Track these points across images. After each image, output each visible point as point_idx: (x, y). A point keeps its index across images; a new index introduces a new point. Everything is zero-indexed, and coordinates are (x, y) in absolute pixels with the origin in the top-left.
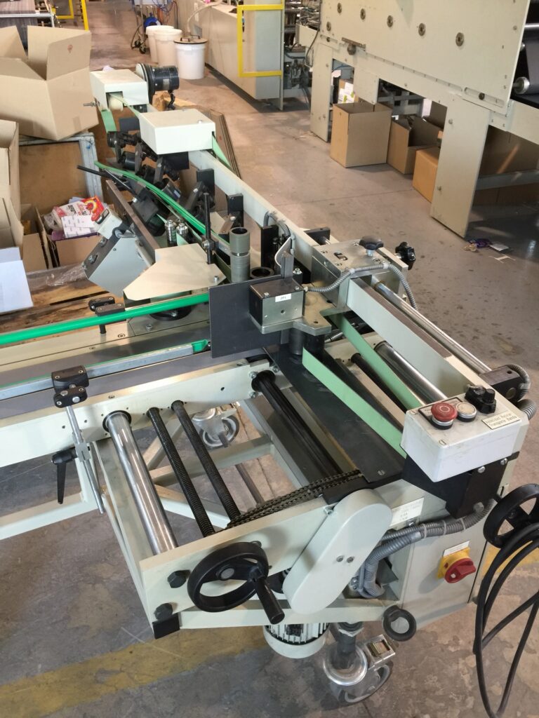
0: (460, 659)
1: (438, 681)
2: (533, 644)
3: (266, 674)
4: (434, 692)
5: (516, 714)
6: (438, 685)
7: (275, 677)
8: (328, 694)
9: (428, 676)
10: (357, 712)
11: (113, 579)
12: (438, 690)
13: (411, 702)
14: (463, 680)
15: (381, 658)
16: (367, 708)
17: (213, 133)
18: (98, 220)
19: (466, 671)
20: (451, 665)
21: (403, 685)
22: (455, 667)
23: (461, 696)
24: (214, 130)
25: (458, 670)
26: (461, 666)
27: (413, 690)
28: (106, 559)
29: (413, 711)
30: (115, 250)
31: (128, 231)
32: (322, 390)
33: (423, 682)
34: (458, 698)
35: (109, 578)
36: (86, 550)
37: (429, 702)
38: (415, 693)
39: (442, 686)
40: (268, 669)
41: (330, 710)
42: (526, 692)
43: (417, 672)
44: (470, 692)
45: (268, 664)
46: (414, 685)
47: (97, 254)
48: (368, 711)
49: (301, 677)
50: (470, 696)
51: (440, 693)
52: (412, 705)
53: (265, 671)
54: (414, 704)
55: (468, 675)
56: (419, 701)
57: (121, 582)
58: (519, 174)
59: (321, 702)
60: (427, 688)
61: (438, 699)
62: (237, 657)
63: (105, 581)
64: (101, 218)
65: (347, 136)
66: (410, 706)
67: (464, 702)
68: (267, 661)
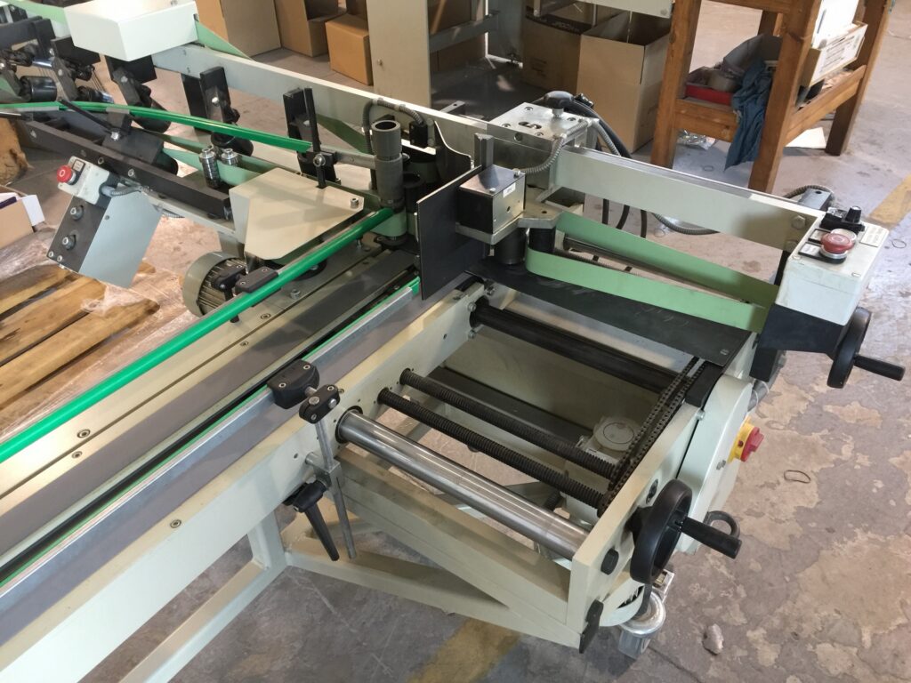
0: (706, 554)
1: (701, 586)
2: (757, 507)
3: (534, 675)
4: (705, 600)
5: (785, 579)
6: (704, 590)
7: (545, 672)
8: (610, 659)
9: (690, 587)
10: (649, 659)
11: (275, 668)
12: (707, 595)
13: (691, 621)
14: (722, 573)
15: (665, 585)
16: (655, 651)
17: (195, 16)
18: (72, 180)
19: (719, 563)
20: (703, 565)
21: (674, 608)
22: (707, 565)
23: (730, 590)
24: (196, 12)
25: (712, 567)
26: (712, 561)
27: (686, 607)
28: (248, 651)
29: (699, 628)
30: (108, 217)
31: (120, 185)
32: (576, 292)
33: (689, 595)
34: (729, 593)
35: (269, 672)
36: (212, 653)
37: (708, 611)
38: (689, 610)
39: (709, 590)
40: (532, 668)
41: (622, 673)
42: (780, 555)
43: (677, 588)
44: (735, 581)
45: (528, 663)
46: (682, 603)
47: (72, 233)
48: (659, 653)
49: (572, 658)
50: (738, 585)
51: (710, 597)
52: (695, 624)
53: (532, 673)
54: (695, 621)
55: (723, 567)
56: (698, 616)
57: (288, 667)
58: (457, 30)
59: (609, 671)
60: (696, 599)
61: (712, 604)
62: (489, 676)
63: (266, 676)
64: (74, 175)
65: (223, 19)
66: (693, 625)
67: (736, 595)
68: (525, 661)
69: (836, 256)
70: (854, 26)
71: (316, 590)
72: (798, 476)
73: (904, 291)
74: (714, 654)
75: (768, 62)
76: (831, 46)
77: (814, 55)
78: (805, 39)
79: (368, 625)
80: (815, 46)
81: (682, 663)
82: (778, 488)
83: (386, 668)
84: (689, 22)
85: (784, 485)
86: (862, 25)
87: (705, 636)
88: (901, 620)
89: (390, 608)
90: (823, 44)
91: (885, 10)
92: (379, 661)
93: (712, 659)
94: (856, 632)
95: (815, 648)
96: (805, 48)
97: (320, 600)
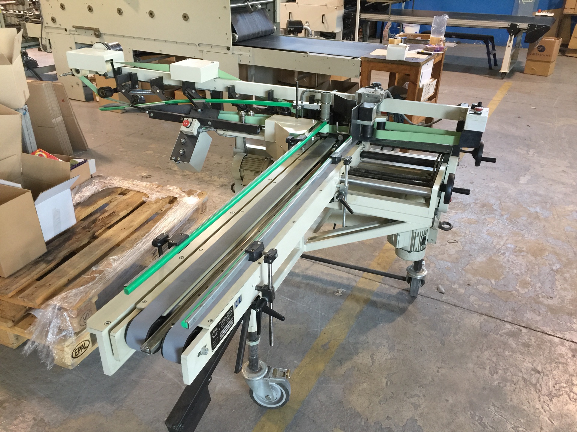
2: (442, 252)
5: (459, 270)
7: (384, 306)
8: (406, 300)
10: (420, 298)
14: (437, 272)
18: (189, 126)
22: (430, 270)
25: (432, 270)
27: (427, 282)
30: (198, 141)
33: (427, 279)
38: (429, 283)
41: (412, 303)
42: (455, 264)
45: (377, 305)
49: (392, 301)
50: (443, 274)
53: (379, 307)
55: (436, 270)
59: (407, 303)
60: (430, 280)
64: (189, 124)
68: (375, 304)
69: (479, 112)
70: (432, 80)
71: (282, 296)
72: (453, 241)
73: (471, 182)
74: (443, 293)
75: (401, 95)
76: (426, 87)
77: (421, 90)
78: (417, 83)
79: (309, 303)
80: (421, 87)
81: (432, 297)
82: (447, 246)
83: (323, 314)
84: (368, 79)
85: (448, 245)
86: (435, 80)
87: (438, 289)
88: (503, 277)
89: (315, 297)
90: (423, 86)
91: (441, 75)
92: (319, 312)
93: (442, 295)
94: (489, 281)
95: (477, 287)
96: (417, 87)
97: (285, 298)
